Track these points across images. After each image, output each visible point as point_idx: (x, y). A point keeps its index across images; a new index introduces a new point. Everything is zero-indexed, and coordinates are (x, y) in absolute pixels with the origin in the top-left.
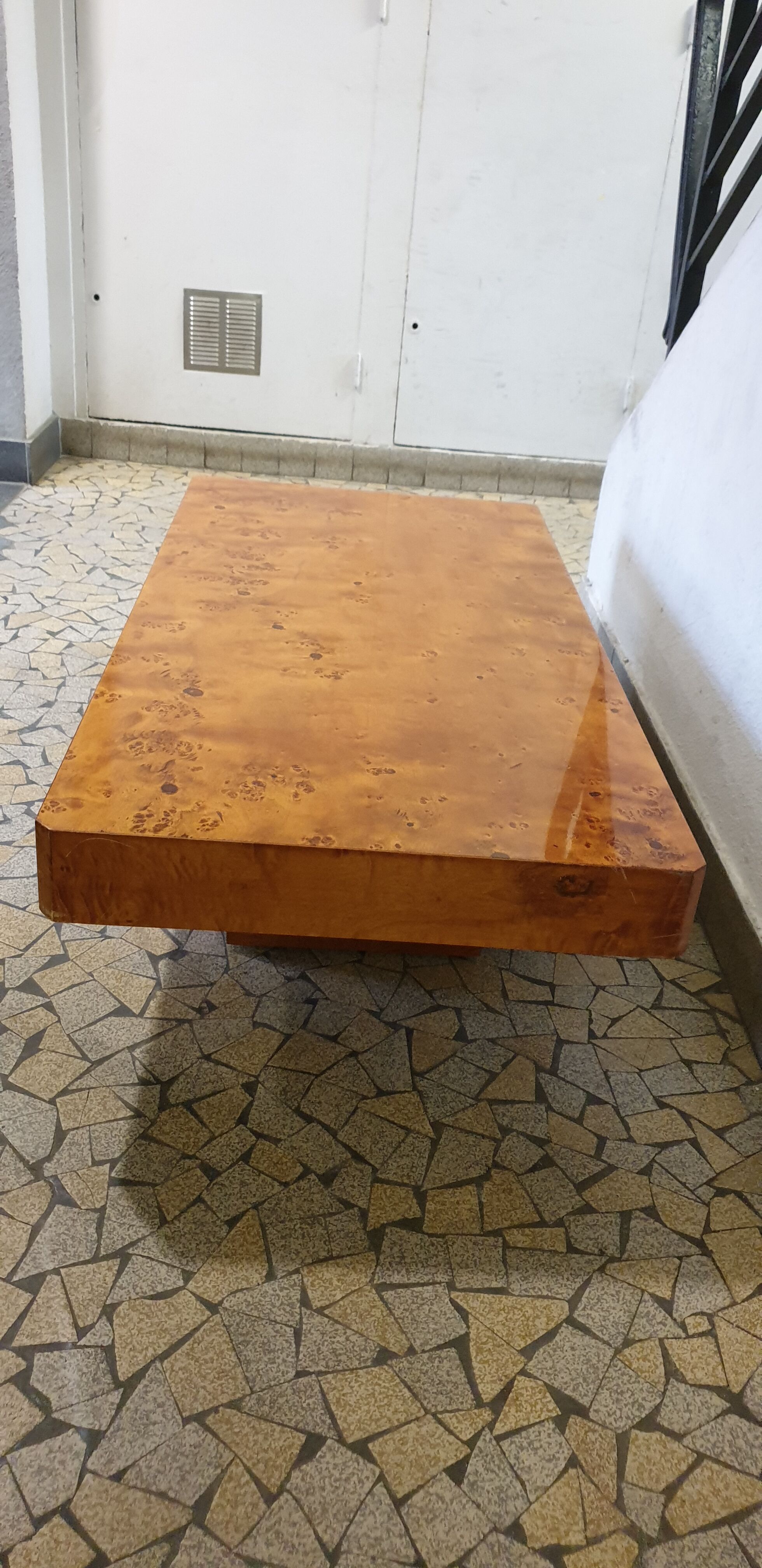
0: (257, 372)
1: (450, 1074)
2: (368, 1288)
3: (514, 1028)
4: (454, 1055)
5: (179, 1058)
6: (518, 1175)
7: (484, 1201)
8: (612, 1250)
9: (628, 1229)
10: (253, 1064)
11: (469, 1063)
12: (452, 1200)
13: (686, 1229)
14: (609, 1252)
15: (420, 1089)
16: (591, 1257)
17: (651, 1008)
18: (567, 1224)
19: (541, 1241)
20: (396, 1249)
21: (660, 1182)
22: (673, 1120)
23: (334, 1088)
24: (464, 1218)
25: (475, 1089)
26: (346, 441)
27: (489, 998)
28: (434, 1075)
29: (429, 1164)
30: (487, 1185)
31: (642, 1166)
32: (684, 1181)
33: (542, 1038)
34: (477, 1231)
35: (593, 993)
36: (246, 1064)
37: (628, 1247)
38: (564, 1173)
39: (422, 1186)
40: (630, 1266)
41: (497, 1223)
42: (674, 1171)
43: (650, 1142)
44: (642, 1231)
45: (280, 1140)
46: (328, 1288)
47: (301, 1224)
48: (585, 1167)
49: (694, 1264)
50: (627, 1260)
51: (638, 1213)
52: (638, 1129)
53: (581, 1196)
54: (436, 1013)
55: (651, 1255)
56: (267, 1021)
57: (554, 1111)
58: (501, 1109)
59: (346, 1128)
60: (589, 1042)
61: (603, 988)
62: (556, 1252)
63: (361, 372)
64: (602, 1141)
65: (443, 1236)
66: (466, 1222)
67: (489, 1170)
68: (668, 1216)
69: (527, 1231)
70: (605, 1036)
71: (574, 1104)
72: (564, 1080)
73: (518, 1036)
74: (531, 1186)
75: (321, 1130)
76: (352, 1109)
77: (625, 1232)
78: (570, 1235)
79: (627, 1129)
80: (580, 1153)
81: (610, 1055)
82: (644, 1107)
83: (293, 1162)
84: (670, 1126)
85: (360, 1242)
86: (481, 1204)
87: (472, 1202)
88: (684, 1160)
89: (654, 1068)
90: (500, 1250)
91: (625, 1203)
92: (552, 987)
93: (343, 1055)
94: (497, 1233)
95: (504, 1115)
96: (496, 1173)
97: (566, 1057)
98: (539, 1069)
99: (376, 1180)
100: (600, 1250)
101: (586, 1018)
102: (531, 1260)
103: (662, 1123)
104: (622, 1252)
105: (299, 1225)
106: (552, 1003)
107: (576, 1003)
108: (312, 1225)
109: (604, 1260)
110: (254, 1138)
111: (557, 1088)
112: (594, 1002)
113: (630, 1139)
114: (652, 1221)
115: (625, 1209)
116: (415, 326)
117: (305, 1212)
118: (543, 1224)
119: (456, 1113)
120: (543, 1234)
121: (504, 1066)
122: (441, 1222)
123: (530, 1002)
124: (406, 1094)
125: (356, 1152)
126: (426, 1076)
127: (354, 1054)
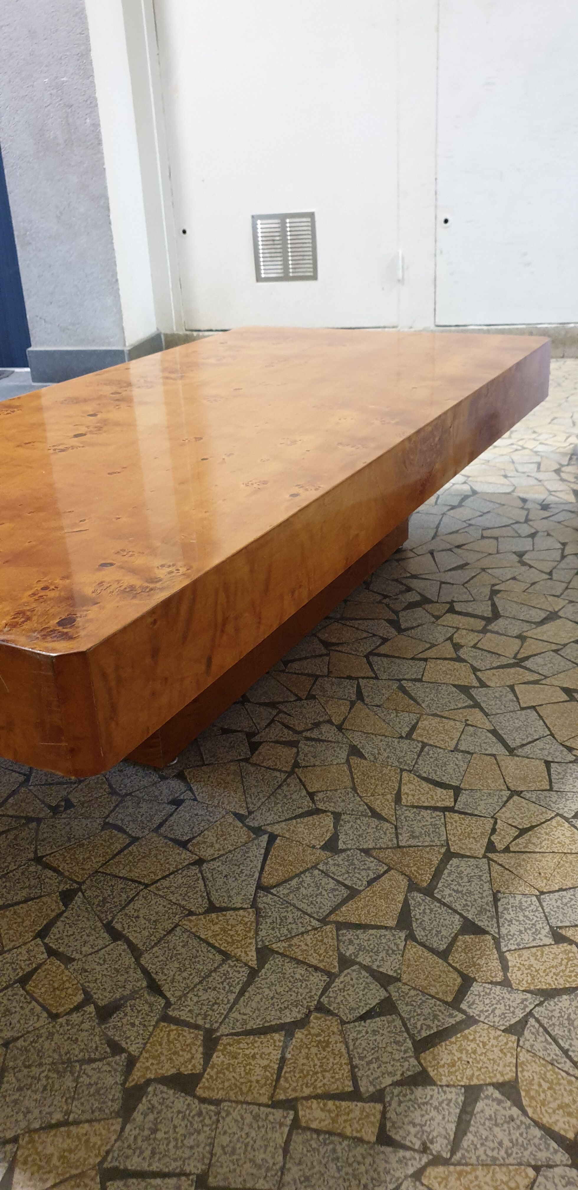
0: (314, 277)
1: (302, 890)
2: (93, 1173)
3: (397, 838)
4: (315, 867)
5: (9, 859)
6: (343, 1023)
7: (288, 1056)
8: (440, 1146)
9: (472, 1113)
10: (83, 869)
11: (329, 876)
12: (247, 1052)
13: (556, 1123)
14: (435, 1148)
15: (261, 906)
16: (408, 1154)
17: (573, 817)
18: (388, 1099)
19: (345, 1121)
20: (151, 1117)
21: (532, 1046)
22: (569, 959)
23: (161, 901)
24: (254, 1079)
25: (326, 909)
26: (393, 327)
27: (378, 802)
28: (282, 891)
29: (236, 1001)
30: (299, 1034)
31: (513, 1021)
32: (566, 1047)
33: (428, 849)
34: (264, 1100)
35: (505, 799)
36: (76, 868)
37: (465, 1144)
38: (405, 1025)
39: (216, 1030)
40: (460, 1174)
41: (294, 1090)
42: (557, 1031)
43: (532, 988)
44: (490, 1119)
45: (74, 960)
46: (43, 1167)
47: (49, 1071)
48: (435, 1017)
49: (557, 1181)
50: (459, 1164)
51: (491, 1089)
52: (519, 969)
53: (417, 1059)
54: (310, 818)
55: (494, 1159)
56: (119, 823)
57: (416, 940)
58: (349, 935)
59: (156, 949)
60: (485, 856)
61: (519, 793)
62: (360, 1141)
63: (403, 267)
64: (467, 982)
65: (217, 1102)
66: (254, 1084)
67: (308, 1016)
68: (532, 1098)
69: (330, 1104)
70: (507, 850)
71: (444, 933)
72: (439, 901)
73: (399, 847)
74: (355, 1040)
75: (124, 951)
76: (170, 927)
77: (466, 1117)
78: (388, 1116)
79: (505, 968)
80: (433, 997)
81: (507, 872)
82: (534, 940)
83: (77, 988)
84: (563, 967)
85: (110, 1104)
86: (283, 1060)
87: (272, 1057)
88: (573, 1016)
89: (561, 890)
90: (286, 1130)
91: (477, 1073)
92: (457, 791)
93: (187, 862)
94: (290, 1104)
95: (351, 942)
96: (316, 1018)
97: (449, 874)
98: (412, 886)
99: (166, 1018)
100: (424, 1144)
101: (489, 827)
102: (322, 1151)
103: (554, 963)
104: (453, 1152)
105: (45, 1073)
106: (451, 810)
107: (481, 809)
108: (61, 1075)
109: (425, 1160)
110: (45, 956)
111: (428, 911)
112: (504, 809)
113: (506, 983)
114: (509, 1103)
115: (475, 1082)
116: (446, 221)
117: (61, 1056)
118: (355, 1095)
119: (292, 937)
120: (351, 1111)
121: (370, 883)
122: (223, 1082)
123: (426, 808)
124: (241, 912)
125: (154, 980)
126: (273, 891)
127: (200, 862)
